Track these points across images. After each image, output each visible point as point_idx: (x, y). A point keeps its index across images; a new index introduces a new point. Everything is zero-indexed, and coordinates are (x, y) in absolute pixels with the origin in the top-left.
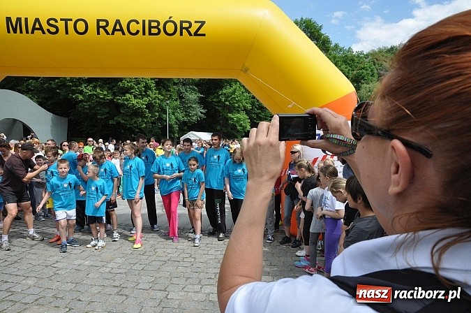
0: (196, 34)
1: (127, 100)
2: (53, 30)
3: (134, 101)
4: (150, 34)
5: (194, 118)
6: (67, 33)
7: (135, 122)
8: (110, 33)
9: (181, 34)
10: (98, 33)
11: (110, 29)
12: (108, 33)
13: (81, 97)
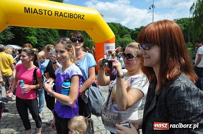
0: (82, 19)
2: (41, 13)
4: (70, 17)
6: (45, 14)
8: (59, 16)
9: (78, 18)
10: (55, 16)
11: (59, 15)
12: (58, 16)
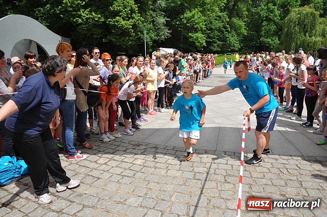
1: (117, 21)
3: (123, 23)
5: (163, 37)
7: (123, 41)
13: (80, 20)
